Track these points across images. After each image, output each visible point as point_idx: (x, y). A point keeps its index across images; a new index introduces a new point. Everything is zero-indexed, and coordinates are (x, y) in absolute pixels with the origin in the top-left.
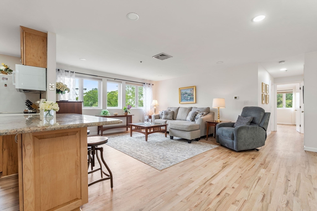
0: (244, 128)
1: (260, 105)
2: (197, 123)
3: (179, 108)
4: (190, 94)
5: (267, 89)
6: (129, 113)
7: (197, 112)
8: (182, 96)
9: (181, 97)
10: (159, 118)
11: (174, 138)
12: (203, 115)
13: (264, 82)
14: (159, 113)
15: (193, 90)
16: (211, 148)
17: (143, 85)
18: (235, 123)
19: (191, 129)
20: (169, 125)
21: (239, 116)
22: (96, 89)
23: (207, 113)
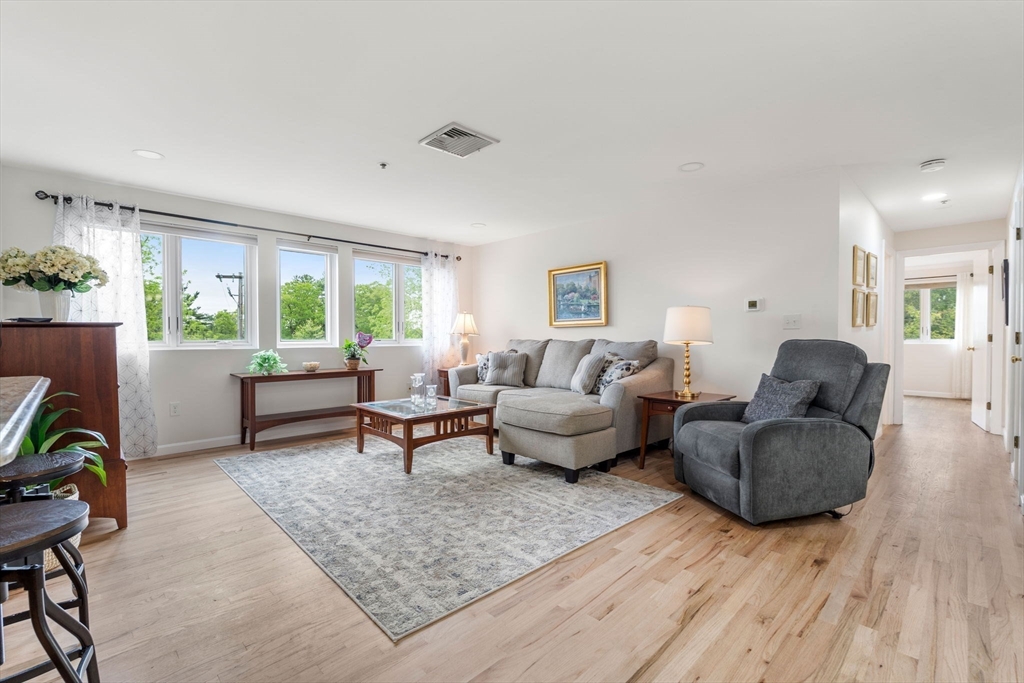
0: (783, 427)
1: (846, 334)
2: (603, 401)
3: (549, 341)
4: (588, 290)
5: (872, 271)
6: (364, 360)
7: (609, 357)
8: (560, 298)
9: (557, 301)
10: (477, 381)
11: (519, 459)
12: (628, 369)
13: (859, 245)
14: (479, 360)
15: (596, 278)
16: (651, 508)
17: (419, 261)
18: (746, 404)
19: (578, 428)
21: (764, 375)
22: (306, 276)
23: (646, 361)
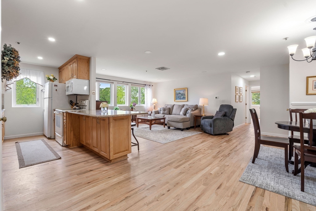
0: (219, 119)
2: (187, 116)
3: (174, 105)
4: (183, 94)
5: (241, 91)
6: (135, 109)
7: (188, 108)
9: (176, 96)
10: (159, 113)
11: (171, 128)
12: (192, 110)
13: (237, 86)
14: (158, 109)
15: (185, 91)
16: (197, 134)
17: (144, 86)
18: (214, 116)
19: (183, 121)
20: (167, 118)
21: (217, 111)
23: (196, 109)
